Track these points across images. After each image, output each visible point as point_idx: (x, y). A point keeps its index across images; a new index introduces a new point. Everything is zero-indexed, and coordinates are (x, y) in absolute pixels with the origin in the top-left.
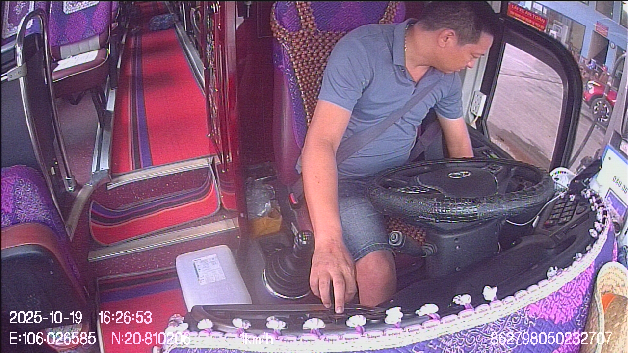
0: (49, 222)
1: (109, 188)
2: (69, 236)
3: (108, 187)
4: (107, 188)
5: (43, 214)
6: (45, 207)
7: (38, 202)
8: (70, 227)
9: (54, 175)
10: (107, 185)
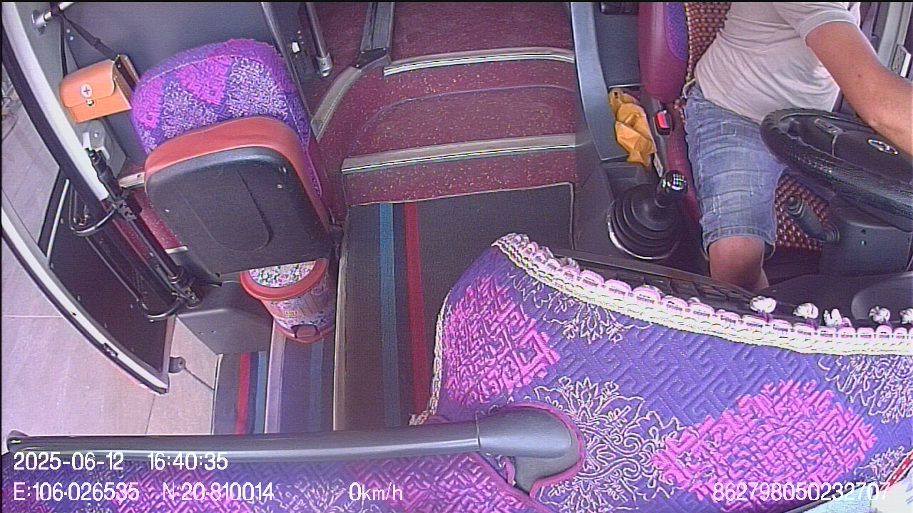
0: (286, 118)
1: (387, 73)
2: (315, 134)
3: (385, 71)
4: (383, 74)
5: (277, 106)
6: (279, 96)
7: (269, 89)
8: (317, 123)
9: (297, 53)
10: (383, 68)
